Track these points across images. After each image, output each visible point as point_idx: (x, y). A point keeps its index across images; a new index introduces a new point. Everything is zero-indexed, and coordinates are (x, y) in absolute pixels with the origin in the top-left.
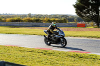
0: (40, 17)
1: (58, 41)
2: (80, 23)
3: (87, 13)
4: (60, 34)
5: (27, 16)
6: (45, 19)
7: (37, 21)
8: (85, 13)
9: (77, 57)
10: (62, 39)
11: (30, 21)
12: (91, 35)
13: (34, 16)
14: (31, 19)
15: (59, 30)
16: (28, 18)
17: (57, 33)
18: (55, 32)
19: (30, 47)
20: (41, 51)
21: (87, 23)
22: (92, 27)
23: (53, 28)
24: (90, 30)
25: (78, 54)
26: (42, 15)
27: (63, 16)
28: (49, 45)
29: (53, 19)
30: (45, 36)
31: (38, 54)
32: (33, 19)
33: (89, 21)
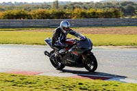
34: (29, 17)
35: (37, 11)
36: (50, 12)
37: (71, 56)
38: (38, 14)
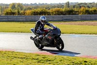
34: (49, 14)
35: (54, 9)
36: (63, 10)
37: (47, 40)
38: (55, 12)
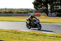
0: (12, 10)
1: (35, 26)
2: (37, 14)
3: (41, 8)
4: (37, 21)
5: (4, 9)
6: (15, 11)
7: (10, 12)
8: (39, 8)
9: (35, 35)
10: (38, 25)
11: (6, 13)
12: (43, 21)
13: (8, 10)
14: (6, 11)
15: (36, 19)
16: (4, 11)
17: (35, 21)
18: (33, 20)
19: (6, 29)
20: (12, 31)
21: (41, 14)
22: (44, 16)
23: (32, 17)
24: (43, 18)
25: (35, 33)
26: (13, 9)
27: (26, 9)
28: (29, 28)
29: (20, 11)
30: (27, 23)
31: (11, 33)
32: (8, 11)
33: (42, 12)
